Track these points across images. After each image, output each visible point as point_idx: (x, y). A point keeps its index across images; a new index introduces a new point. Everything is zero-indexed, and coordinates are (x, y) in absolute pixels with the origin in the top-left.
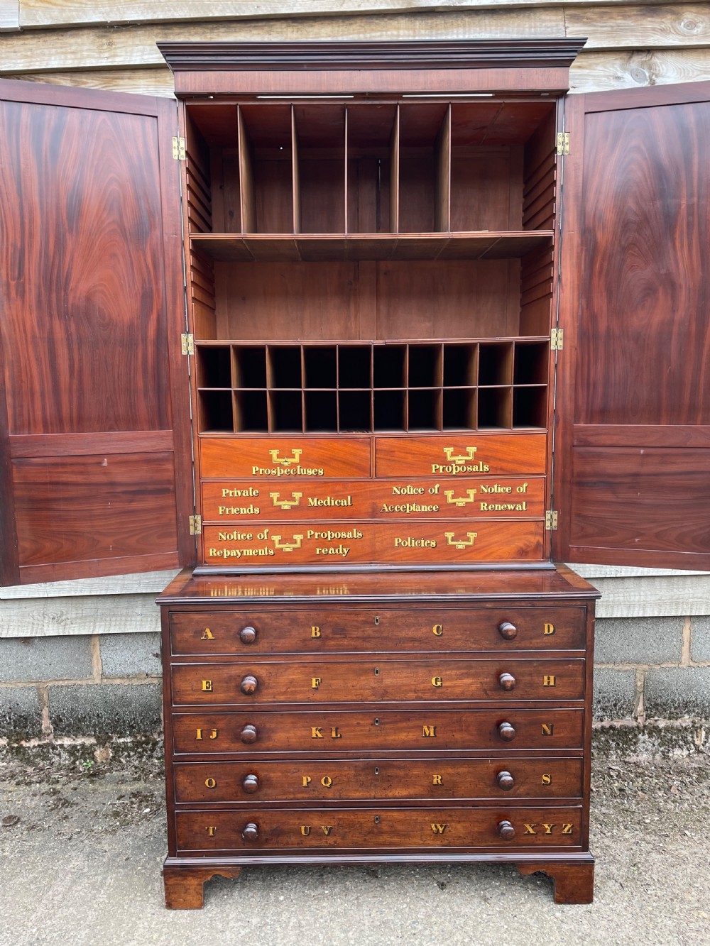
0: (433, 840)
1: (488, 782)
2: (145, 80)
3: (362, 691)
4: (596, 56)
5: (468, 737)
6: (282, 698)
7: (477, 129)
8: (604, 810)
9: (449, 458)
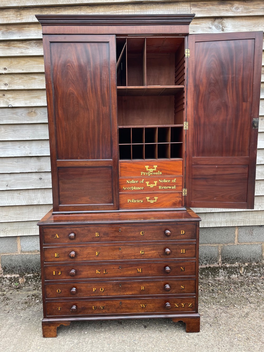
0: (141, 310)
1: (161, 289)
2: (33, 28)
3: (114, 256)
4: (202, 20)
5: (154, 272)
6: (85, 259)
7: (157, 47)
8: (206, 297)
9: (147, 170)
